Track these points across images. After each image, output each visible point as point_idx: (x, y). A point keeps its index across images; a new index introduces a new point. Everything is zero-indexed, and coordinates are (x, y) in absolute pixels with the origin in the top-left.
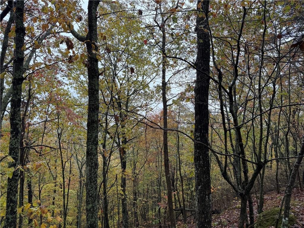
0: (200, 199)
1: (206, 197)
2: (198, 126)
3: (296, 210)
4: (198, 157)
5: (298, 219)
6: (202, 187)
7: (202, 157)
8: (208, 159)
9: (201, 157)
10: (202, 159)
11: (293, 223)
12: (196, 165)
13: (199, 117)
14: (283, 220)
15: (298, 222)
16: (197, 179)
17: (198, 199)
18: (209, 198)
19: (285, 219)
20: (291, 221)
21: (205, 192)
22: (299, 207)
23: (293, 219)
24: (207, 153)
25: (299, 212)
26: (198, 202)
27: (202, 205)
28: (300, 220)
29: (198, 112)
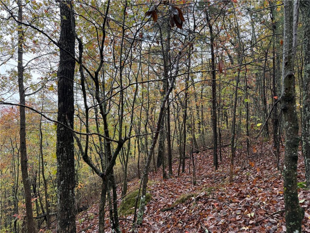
0: (63, 195)
1: (69, 191)
2: (62, 115)
3: (152, 188)
4: (60, 149)
5: (152, 195)
6: (64, 182)
7: (66, 149)
8: (72, 151)
9: (64, 149)
10: (66, 152)
11: (149, 200)
12: (58, 158)
13: (63, 105)
14: (142, 198)
15: (153, 198)
16: (59, 173)
17: (60, 196)
18: (73, 192)
19: (143, 197)
20: (148, 198)
21: (69, 186)
22: (153, 185)
23: (149, 196)
24: (72, 143)
25: (153, 190)
26: (60, 199)
27: (65, 201)
28: (154, 196)
29: (61, 99)
